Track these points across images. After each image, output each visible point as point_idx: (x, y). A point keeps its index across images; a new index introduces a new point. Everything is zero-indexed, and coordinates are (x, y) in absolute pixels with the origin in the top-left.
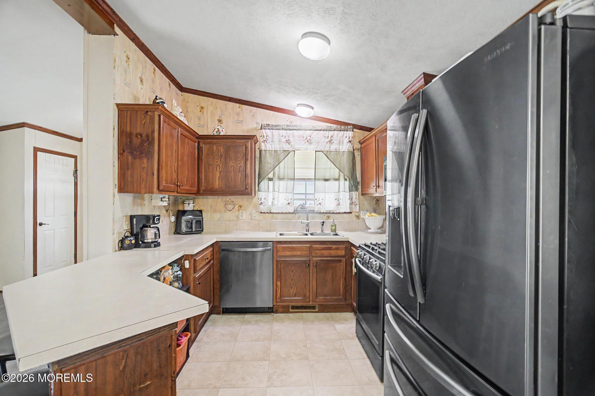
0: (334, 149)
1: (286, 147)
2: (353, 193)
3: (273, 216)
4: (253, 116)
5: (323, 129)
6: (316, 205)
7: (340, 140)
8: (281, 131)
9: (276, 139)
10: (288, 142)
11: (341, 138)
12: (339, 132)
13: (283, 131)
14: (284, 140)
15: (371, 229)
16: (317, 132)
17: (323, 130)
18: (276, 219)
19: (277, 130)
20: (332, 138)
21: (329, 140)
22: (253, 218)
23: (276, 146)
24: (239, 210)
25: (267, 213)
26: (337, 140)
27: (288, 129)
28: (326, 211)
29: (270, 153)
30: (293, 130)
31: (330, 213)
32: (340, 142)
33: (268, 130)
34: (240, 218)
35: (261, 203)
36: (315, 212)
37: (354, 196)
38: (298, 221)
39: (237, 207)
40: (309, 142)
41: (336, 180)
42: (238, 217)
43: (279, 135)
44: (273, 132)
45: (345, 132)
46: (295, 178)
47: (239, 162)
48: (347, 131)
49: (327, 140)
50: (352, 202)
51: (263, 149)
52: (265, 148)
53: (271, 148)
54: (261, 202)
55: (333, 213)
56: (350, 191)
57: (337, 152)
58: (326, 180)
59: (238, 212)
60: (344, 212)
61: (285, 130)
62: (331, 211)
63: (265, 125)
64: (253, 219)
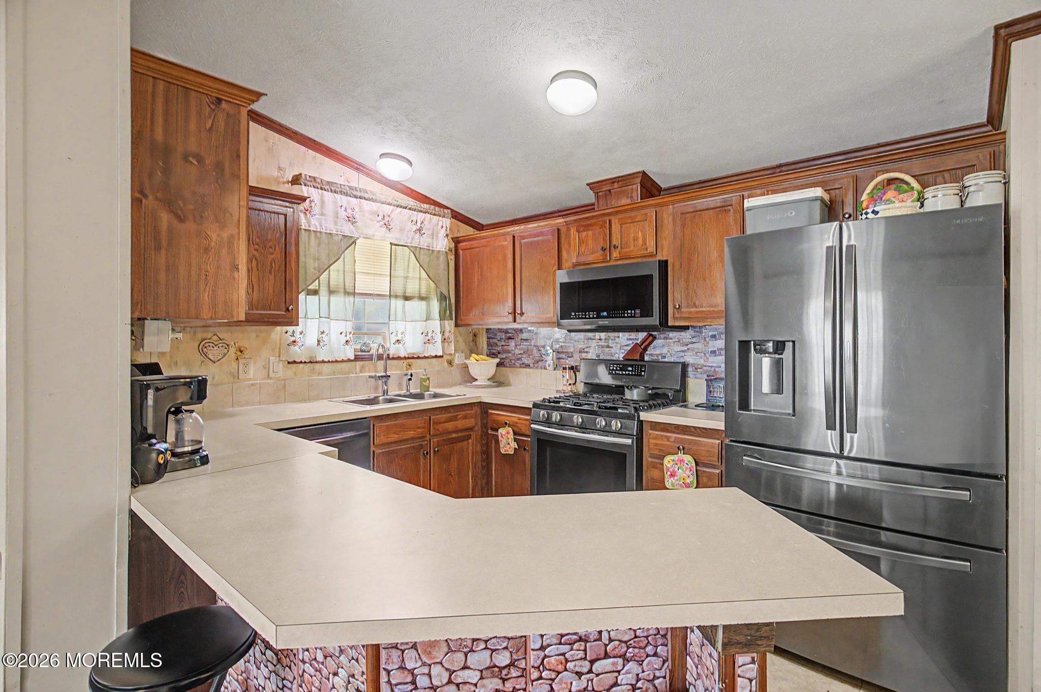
0: (426, 244)
1: (348, 229)
2: (446, 322)
3: (313, 369)
4: (270, 150)
5: (409, 206)
6: (392, 345)
7: (433, 229)
8: (338, 196)
9: (330, 209)
10: (351, 220)
11: (435, 228)
12: (432, 216)
13: (343, 197)
14: (343, 214)
15: (476, 380)
16: (399, 210)
17: (410, 209)
18: (320, 374)
19: (330, 193)
20: (423, 225)
21: (418, 228)
22: (271, 375)
23: (329, 226)
24: (237, 359)
25: (301, 362)
26: (429, 229)
27: (352, 195)
28: (408, 354)
29: (316, 236)
30: (361, 198)
31: (413, 358)
32: (433, 234)
33: (313, 188)
34: (242, 376)
35: (294, 342)
36: (391, 356)
37: (448, 328)
38: (361, 375)
39: (232, 350)
40: (387, 226)
41: (422, 298)
42: (236, 376)
43: (335, 203)
44: (322, 195)
45: (441, 218)
46: (356, 291)
47: (271, 250)
48: (444, 217)
49: (414, 228)
50: (444, 337)
51: (303, 227)
52: (307, 225)
53: (318, 227)
54: (293, 339)
55: (418, 358)
56: (441, 320)
57: (430, 252)
58: (407, 298)
59: (235, 365)
60: (434, 355)
61: (347, 194)
62: (414, 354)
63: (308, 177)
64: (271, 378)
